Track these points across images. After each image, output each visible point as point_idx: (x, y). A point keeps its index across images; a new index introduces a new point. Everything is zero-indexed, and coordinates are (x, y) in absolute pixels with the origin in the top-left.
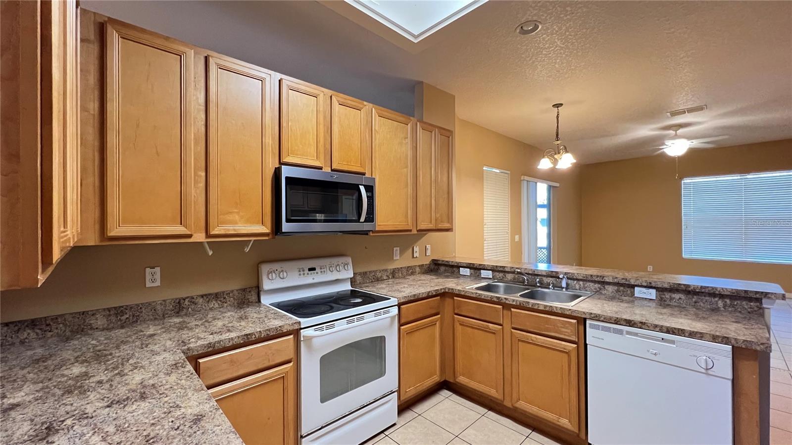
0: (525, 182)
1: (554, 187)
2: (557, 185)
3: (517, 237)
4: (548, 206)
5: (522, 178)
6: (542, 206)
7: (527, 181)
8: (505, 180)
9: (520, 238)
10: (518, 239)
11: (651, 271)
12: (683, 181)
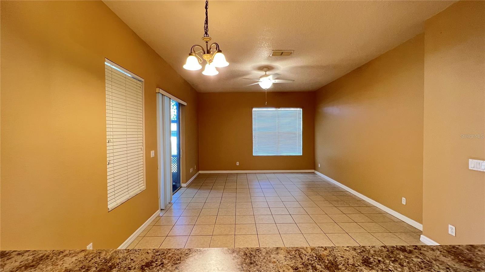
0: (160, 96)
1: (182, 105)
2: (185, 104)
3: (152, 154)
4: (178, 121)
5: (157, 91)
6: (174, 122)
7: (162, 95)
8: (139, 88)
9: (156, 154)
10: (153, 155)
11: (238, 165)
12: (253, 110)
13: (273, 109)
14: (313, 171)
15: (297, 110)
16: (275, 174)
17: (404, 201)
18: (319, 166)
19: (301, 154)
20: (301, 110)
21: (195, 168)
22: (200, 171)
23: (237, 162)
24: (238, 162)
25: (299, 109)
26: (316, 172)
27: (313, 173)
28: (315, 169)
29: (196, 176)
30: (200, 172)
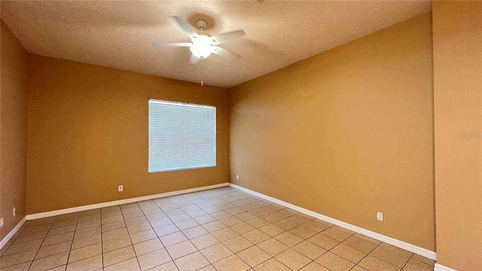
11: (122, 190)
12: (149, 102)
13: (180, 104)
14: (227, 184)
15: (209, 109)
16: (184, 196)
17: (380, 216)
18: (238, 178)
19: (214, 164)
20: (214, 109)
21: (14, 214)
22: (27, 216)
23: (120, 187)
24: (122, 186)
25: (211, 108)
26: (232, 185)
27: (228, 186)
28: (229, 181)
29: (16, 231)
30: (29, 217)
